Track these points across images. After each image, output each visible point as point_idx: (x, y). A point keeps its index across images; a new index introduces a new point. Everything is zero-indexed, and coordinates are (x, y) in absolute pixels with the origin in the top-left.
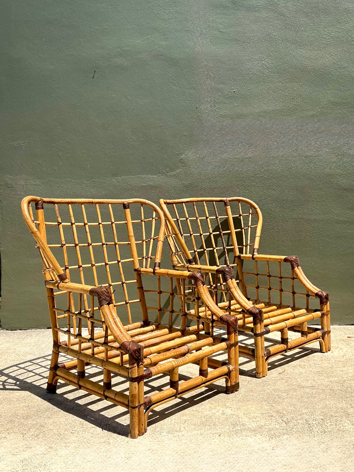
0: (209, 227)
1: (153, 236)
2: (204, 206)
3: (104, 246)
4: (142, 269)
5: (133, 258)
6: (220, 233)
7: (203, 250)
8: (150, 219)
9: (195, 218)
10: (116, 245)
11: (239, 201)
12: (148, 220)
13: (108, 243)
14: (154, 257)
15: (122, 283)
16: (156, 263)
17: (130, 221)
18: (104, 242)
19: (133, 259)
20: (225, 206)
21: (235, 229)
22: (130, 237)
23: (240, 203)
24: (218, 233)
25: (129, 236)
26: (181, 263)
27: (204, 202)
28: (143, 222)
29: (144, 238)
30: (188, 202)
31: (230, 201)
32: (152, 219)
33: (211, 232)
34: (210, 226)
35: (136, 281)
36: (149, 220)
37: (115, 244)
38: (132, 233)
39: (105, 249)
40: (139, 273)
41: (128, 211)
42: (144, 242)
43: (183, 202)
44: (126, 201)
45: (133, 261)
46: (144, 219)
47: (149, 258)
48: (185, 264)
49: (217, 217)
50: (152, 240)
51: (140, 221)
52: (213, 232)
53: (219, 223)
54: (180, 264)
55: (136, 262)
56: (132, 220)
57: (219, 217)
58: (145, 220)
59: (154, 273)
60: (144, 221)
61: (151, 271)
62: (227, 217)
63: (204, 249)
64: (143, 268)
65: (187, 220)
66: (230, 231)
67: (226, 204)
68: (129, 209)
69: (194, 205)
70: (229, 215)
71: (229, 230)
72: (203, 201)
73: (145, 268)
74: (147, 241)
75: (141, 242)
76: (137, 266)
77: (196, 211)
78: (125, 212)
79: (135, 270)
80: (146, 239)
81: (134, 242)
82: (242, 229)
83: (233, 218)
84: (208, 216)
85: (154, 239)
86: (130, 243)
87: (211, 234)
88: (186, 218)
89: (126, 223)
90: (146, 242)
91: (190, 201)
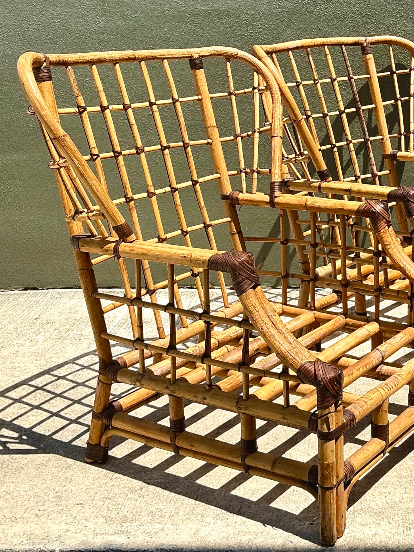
0: (337, 98)
1: (257, 126)
2: (326, 55)
3: (167, 151)
4: (241, 196)
5: (218, 173)
6: (358, 109)
7: (329, 146)
8: (246, 90)
9: (312, 82)
10: (187, 147)
11: (390, 43)
12: (242, 91)
13: (171, 145)
14: (268, 170)
15: (205, 227)
16: (272, 184)
17: (207, 96)
18: (165, 144)
19: (218, 175)
20: (363, 54)
21: (383, 101)
22: (209, 129)
23: (391, 48)
24: (354, 109)
25: (206, 127)
26: (300, 177)
27: (326, 47)
28: (233, 97)
29: (238, 131)
30: (297, 48)
31: (372, 43)
32: (251, 90)
33: (342, 109)
34: (340, 98)
35: (229, 219)
36: (245, 93)
37: (185, 146)
38: (212, 121)
39: (168, 158)
40: (235, 202)
41: (201, 73)
42: (239, 139)
43: (289, 50)
44: (196, 52)
45: (219, 178)
46: (234, 90)
47: (254, 171)
48: (309, 180)
49: (350, 79)
50: (257, 135)
51: (226, 94)
52: (345, 108)
53: (355, 90)
54: (299, 179)
55: (225, 181)
56: (210, 93)
57: (355, 77)
58: (237, 92)
59: (272, 203)
60: (235, 95)
61: (265, 200)
62: (368, 76)
63: (332, 144)
64: (242, 192)
65: (298, 86)
66: (374, 106)
67: (364, 51)
68: (202, 70)
69: (308, 55)
70: (371, 72)
71: (372, 104)
72: (323, 45)
73: (247, 192)
74: (245, 137)
75: (232, 138)
76: (228, 190)
77: (313, 67)
78: (195, 76)
79: (225, 197)
80: (242, 131)
81: (217, 140)
82: (397, 100)
83: (379, 77)
84: (334, 76)
85: (260, 133)
86: (210, 141)
87: (341, 113)
88: (297, 82)
89: (200, 100)
90: (242, 138)
91: (302, 47)
